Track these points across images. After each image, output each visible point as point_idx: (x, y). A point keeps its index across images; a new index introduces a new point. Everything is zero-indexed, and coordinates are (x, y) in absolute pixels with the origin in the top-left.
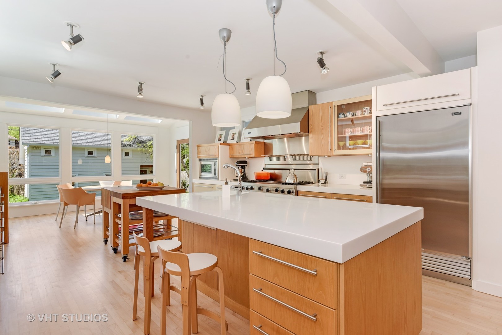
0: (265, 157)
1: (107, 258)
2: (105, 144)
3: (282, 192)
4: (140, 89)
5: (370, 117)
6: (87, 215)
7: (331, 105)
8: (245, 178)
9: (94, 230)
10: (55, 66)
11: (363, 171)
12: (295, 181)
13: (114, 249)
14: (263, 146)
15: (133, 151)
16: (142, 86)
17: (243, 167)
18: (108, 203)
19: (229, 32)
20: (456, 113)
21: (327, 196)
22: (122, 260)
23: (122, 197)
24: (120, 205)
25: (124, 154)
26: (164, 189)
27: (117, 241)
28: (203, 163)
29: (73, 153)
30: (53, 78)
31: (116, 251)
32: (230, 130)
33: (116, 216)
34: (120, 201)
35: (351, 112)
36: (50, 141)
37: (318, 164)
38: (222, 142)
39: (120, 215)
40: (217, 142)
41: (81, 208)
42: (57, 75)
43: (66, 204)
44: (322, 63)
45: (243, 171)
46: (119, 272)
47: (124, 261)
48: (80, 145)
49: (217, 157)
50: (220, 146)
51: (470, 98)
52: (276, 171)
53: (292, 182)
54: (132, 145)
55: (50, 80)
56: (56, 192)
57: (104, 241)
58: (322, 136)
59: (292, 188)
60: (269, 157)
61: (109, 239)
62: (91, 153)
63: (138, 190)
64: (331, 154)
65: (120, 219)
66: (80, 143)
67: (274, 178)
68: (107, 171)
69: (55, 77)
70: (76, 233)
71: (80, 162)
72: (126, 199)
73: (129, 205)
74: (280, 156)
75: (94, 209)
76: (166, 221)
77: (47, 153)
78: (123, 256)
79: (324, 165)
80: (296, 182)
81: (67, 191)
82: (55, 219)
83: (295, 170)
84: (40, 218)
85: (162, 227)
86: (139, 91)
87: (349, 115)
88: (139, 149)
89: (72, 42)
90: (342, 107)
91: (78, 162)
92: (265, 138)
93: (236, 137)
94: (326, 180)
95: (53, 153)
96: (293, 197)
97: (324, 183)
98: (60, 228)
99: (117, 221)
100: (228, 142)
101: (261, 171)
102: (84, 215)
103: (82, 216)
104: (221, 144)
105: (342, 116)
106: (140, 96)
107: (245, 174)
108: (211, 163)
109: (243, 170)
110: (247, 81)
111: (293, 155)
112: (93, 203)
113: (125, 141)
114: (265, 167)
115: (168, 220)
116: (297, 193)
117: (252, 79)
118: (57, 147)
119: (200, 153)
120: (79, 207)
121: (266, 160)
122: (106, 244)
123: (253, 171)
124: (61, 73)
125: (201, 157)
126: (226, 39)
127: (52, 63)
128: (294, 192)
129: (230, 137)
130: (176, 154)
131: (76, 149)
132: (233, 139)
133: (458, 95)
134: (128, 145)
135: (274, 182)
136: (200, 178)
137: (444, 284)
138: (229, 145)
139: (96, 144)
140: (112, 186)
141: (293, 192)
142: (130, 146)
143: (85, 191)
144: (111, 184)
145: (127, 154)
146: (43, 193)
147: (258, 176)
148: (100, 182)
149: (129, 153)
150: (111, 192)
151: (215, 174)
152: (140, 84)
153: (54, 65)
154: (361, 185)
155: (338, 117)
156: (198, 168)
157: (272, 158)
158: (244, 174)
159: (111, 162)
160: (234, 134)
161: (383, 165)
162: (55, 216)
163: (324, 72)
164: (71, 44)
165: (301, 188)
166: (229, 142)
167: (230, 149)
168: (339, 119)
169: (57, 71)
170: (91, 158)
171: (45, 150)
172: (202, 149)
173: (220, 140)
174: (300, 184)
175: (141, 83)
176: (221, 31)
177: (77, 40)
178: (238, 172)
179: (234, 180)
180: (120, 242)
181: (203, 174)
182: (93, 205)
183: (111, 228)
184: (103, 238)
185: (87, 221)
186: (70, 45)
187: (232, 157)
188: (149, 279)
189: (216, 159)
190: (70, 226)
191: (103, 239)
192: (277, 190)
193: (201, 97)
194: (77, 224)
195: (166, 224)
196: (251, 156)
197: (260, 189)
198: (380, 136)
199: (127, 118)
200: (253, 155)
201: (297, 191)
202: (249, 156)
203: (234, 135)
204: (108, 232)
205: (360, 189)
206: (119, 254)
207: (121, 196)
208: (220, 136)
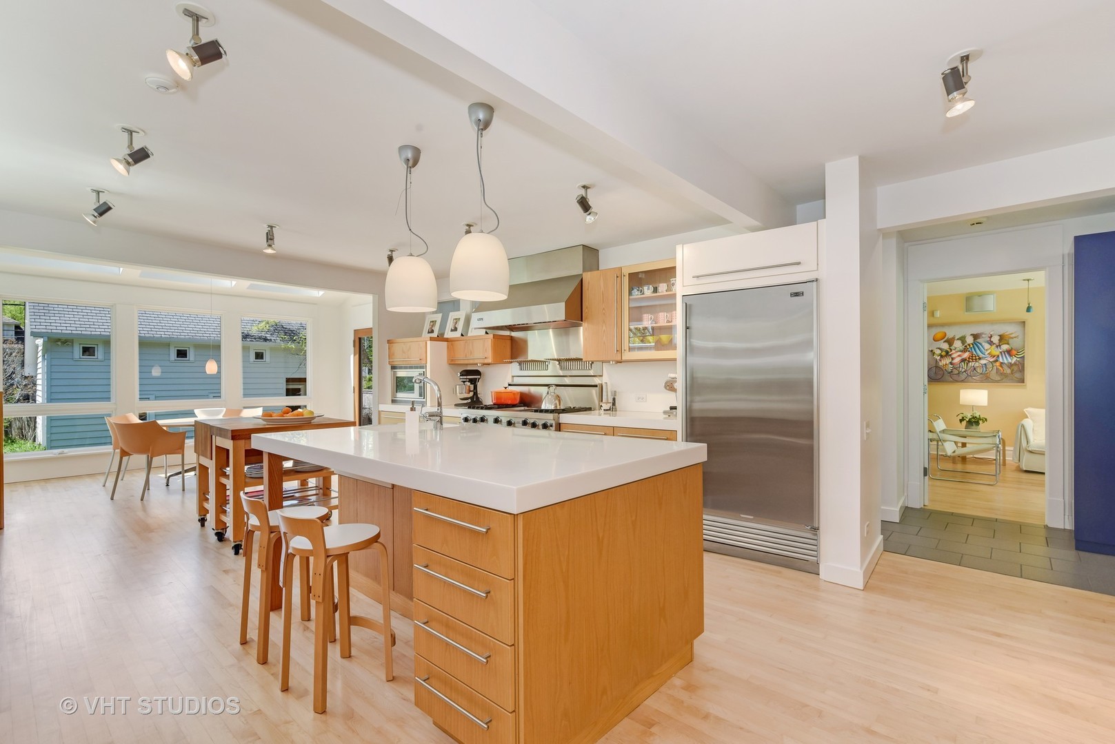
0: (511, 362)
1: (204, 550)
2: (211, 335)
3: (534, 425)
4: (270, 238)
5: (674, 296)
6: (168, 475)
7: (618, 273)
8: (475, 402)
9: (183, 502)
10: (100, 193)
11: (668, 388)
12: (556, 407)
13: (217, 534)
14: (509, 342)
15: (272, 349)
16: (272, 231)
17: (473, 382)
18: (206, 449)
19: (417, 152)
20: (796, 293)
21: (607, 432)
22: (233, 552)
23: (232, 436)
24: (228, 451)
25: (253, 356)
26: (315, 421)
27: (223, 518)
28: (401, 373)
29: (140, 354)
30: (95, 217)
31: (220, 537)
32: (451, 313)
33: (221, 473)
34: (228, 444)
35: (651, 286)
36: (94, 330)
37: (602, 376)
38: (435, 335)
39: (229, 470)
40: (426, 335)
41: (157, 461)
42: (103, 210)
43: (124, 453)
44: (584, 205)
45: (472, 389)
46: (224, 571)
47: (235, 554)
48: (158, 338)
49: (423, 362)
50: (429, 342)
51: (816, 269)
52: (533, 389)
53: (552, 407)
54: (269, 338)
55: (89, 220)
56: (105, 434)
57: (199, 520)
58: (604, 328)
59: (549, 418)
60: (520, 363)
61: (208, 516)
62: (182, 354)
63: (265, 423)
64: (619, 359)
65: (227, 477)
66: (158, 333)
67: (527, 402)
68: (211, 389)
69: (101, 214)
70: (144, 509)
71: (156, 372)
72: (239, 439)
73: (246, 451)
74: (536, 361)
75: (183, 465)
76: (321, 479)
77: (87, 353)
78: (233, 544)
79: (610, 377)
80: (558, 408)
81: (127, 428)
82: (102, 484)
83: (558, 387)
84: (69, 482)
85: (314, 492)
86: (267, 241)
87: (648, 291)
88: (283, 345)
89: (130, 160)
90: (640, 276)
91: (153, 371)
92: (511, 328)
93: (460, 326)
94: (614, 404)
95: (100, 353)
96: (552, 433)
97: (610, 410)
98: (112, 499)
99: (223, 480)
100: (446, 336)
101: (503, 390)
102: (164, 475)
103: (158, 477)
104: (432, 339)
105: (637, 293)
106: (269, 251)
107: (476, 393)
108: (414, 373)
109: (472, 386)
110: (467, 228)
111: (559, 360)
112: (181, 451)
113: (254, 330)
114: (513, 381)
115: (325, 479)
116: (559, 427)
117: (476, 224)
118: (107, 342)
119: (393, 354)
120: (152, 458)
121: (514, 368)
122: (203, 525)
123: (489, 390)
124: (112, 207)
125: (395, 364)
126: (411, 163)
127: (95, 189)
128: (554, 425)
129: (450, 325)
130: (352, 356)
131: (146, 345)
132: (455, 329)
133: (799, 263)
134: (260, 338)
135: (526, 408)
136: (394, 401)
137: (780, 572)
138: (447, 340)
139: (194, 335)
140: (220, 417)
141: (551, 426)
142: (266, 340)
143: (165, 428)
144: (218, 413)
145: (259, 356)
146: (77, 436)
147: (497, 398)
148: (196, 411)
149: (262, 353)
150: (211, 427)
151: (420, 395)
152: (269, 229)
153: (98, 192)
154: (665, 412)
155: (630, 294)
156: (389, 384)
157: (524, 365)
158: (474, 394)
159: (219, 372)
160: (457, 320)
161: (693, 378)
162: (102, 479)
163: (591, 219)
164: (129, 163)
165: (565, 418)
166: (449, 334)
167: (448, 347)
168: (631, 297)
169: (105, 203)
170: (183, 364)
171: (83, 347)
172: (397, 348)
173: (432, 332)
174: (564, 411)
175: (272, 227)
176: (402, 148)
177: (140, 156)
178: (462, 391)
179: (456, 405)
180: (229, 520)
181: (401, 395)
182: (181, 455)
183: (212, 496)
184: (197, 515)
185: (168, 485)
186: (127, 166)
187: (452, 363)
188: (266, 569)
189: (421, 367)
190: (133, 496)
191: (197, 517)
192: (525, 423)
193: (390, 253)
194: (148, 493)
195: (321, 486)
196: (486, 361)
197: (496, 421)
198: (687, 328)
199: (250, 287)
200: (490, 361)
201: (560, 424)
202: (482, 361)
203: (456, 323)
204: (208, 503)
205: (665, 418)
206: (227, 542)
207: (230, 435)
208: (432, 323)
